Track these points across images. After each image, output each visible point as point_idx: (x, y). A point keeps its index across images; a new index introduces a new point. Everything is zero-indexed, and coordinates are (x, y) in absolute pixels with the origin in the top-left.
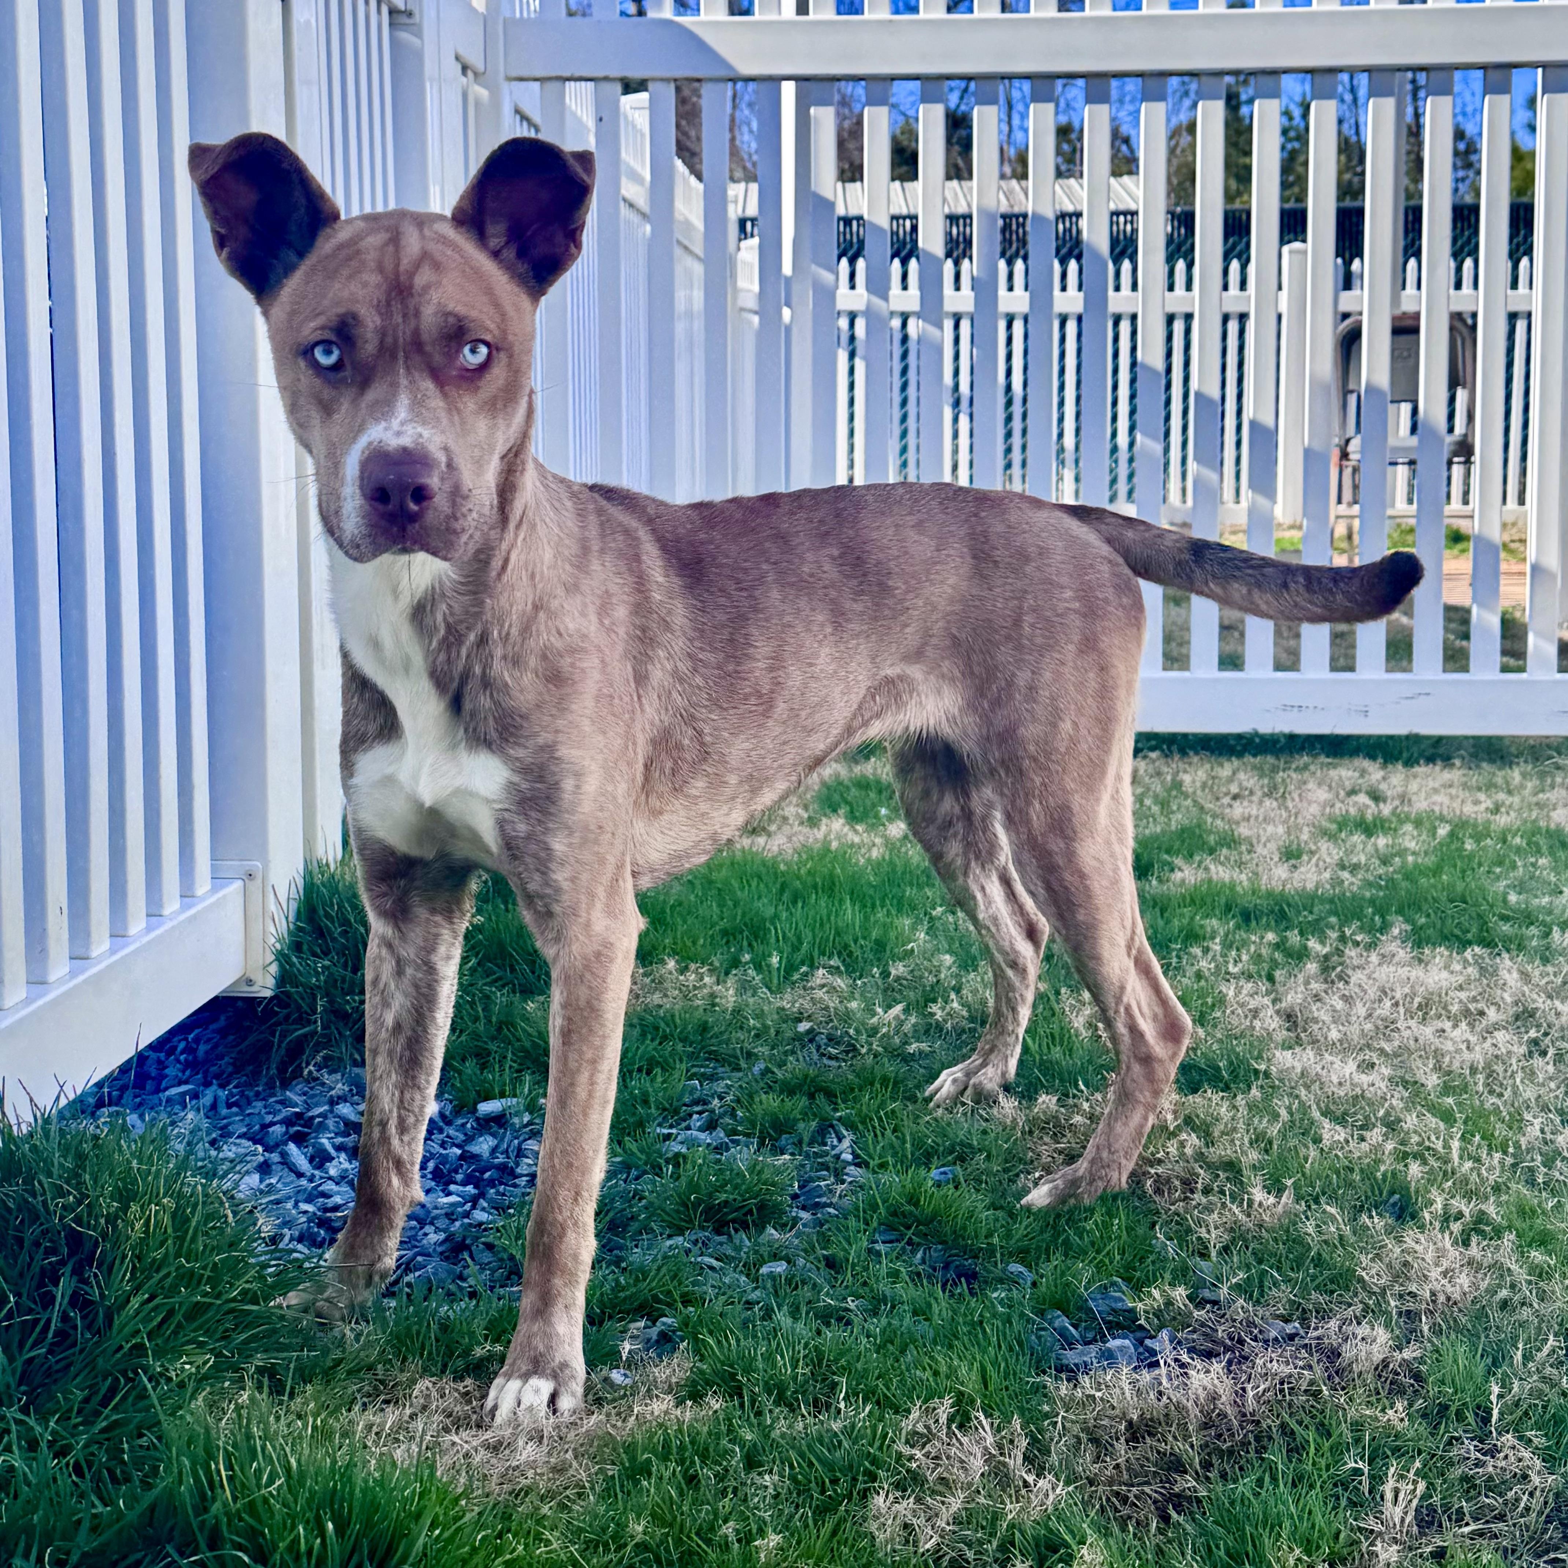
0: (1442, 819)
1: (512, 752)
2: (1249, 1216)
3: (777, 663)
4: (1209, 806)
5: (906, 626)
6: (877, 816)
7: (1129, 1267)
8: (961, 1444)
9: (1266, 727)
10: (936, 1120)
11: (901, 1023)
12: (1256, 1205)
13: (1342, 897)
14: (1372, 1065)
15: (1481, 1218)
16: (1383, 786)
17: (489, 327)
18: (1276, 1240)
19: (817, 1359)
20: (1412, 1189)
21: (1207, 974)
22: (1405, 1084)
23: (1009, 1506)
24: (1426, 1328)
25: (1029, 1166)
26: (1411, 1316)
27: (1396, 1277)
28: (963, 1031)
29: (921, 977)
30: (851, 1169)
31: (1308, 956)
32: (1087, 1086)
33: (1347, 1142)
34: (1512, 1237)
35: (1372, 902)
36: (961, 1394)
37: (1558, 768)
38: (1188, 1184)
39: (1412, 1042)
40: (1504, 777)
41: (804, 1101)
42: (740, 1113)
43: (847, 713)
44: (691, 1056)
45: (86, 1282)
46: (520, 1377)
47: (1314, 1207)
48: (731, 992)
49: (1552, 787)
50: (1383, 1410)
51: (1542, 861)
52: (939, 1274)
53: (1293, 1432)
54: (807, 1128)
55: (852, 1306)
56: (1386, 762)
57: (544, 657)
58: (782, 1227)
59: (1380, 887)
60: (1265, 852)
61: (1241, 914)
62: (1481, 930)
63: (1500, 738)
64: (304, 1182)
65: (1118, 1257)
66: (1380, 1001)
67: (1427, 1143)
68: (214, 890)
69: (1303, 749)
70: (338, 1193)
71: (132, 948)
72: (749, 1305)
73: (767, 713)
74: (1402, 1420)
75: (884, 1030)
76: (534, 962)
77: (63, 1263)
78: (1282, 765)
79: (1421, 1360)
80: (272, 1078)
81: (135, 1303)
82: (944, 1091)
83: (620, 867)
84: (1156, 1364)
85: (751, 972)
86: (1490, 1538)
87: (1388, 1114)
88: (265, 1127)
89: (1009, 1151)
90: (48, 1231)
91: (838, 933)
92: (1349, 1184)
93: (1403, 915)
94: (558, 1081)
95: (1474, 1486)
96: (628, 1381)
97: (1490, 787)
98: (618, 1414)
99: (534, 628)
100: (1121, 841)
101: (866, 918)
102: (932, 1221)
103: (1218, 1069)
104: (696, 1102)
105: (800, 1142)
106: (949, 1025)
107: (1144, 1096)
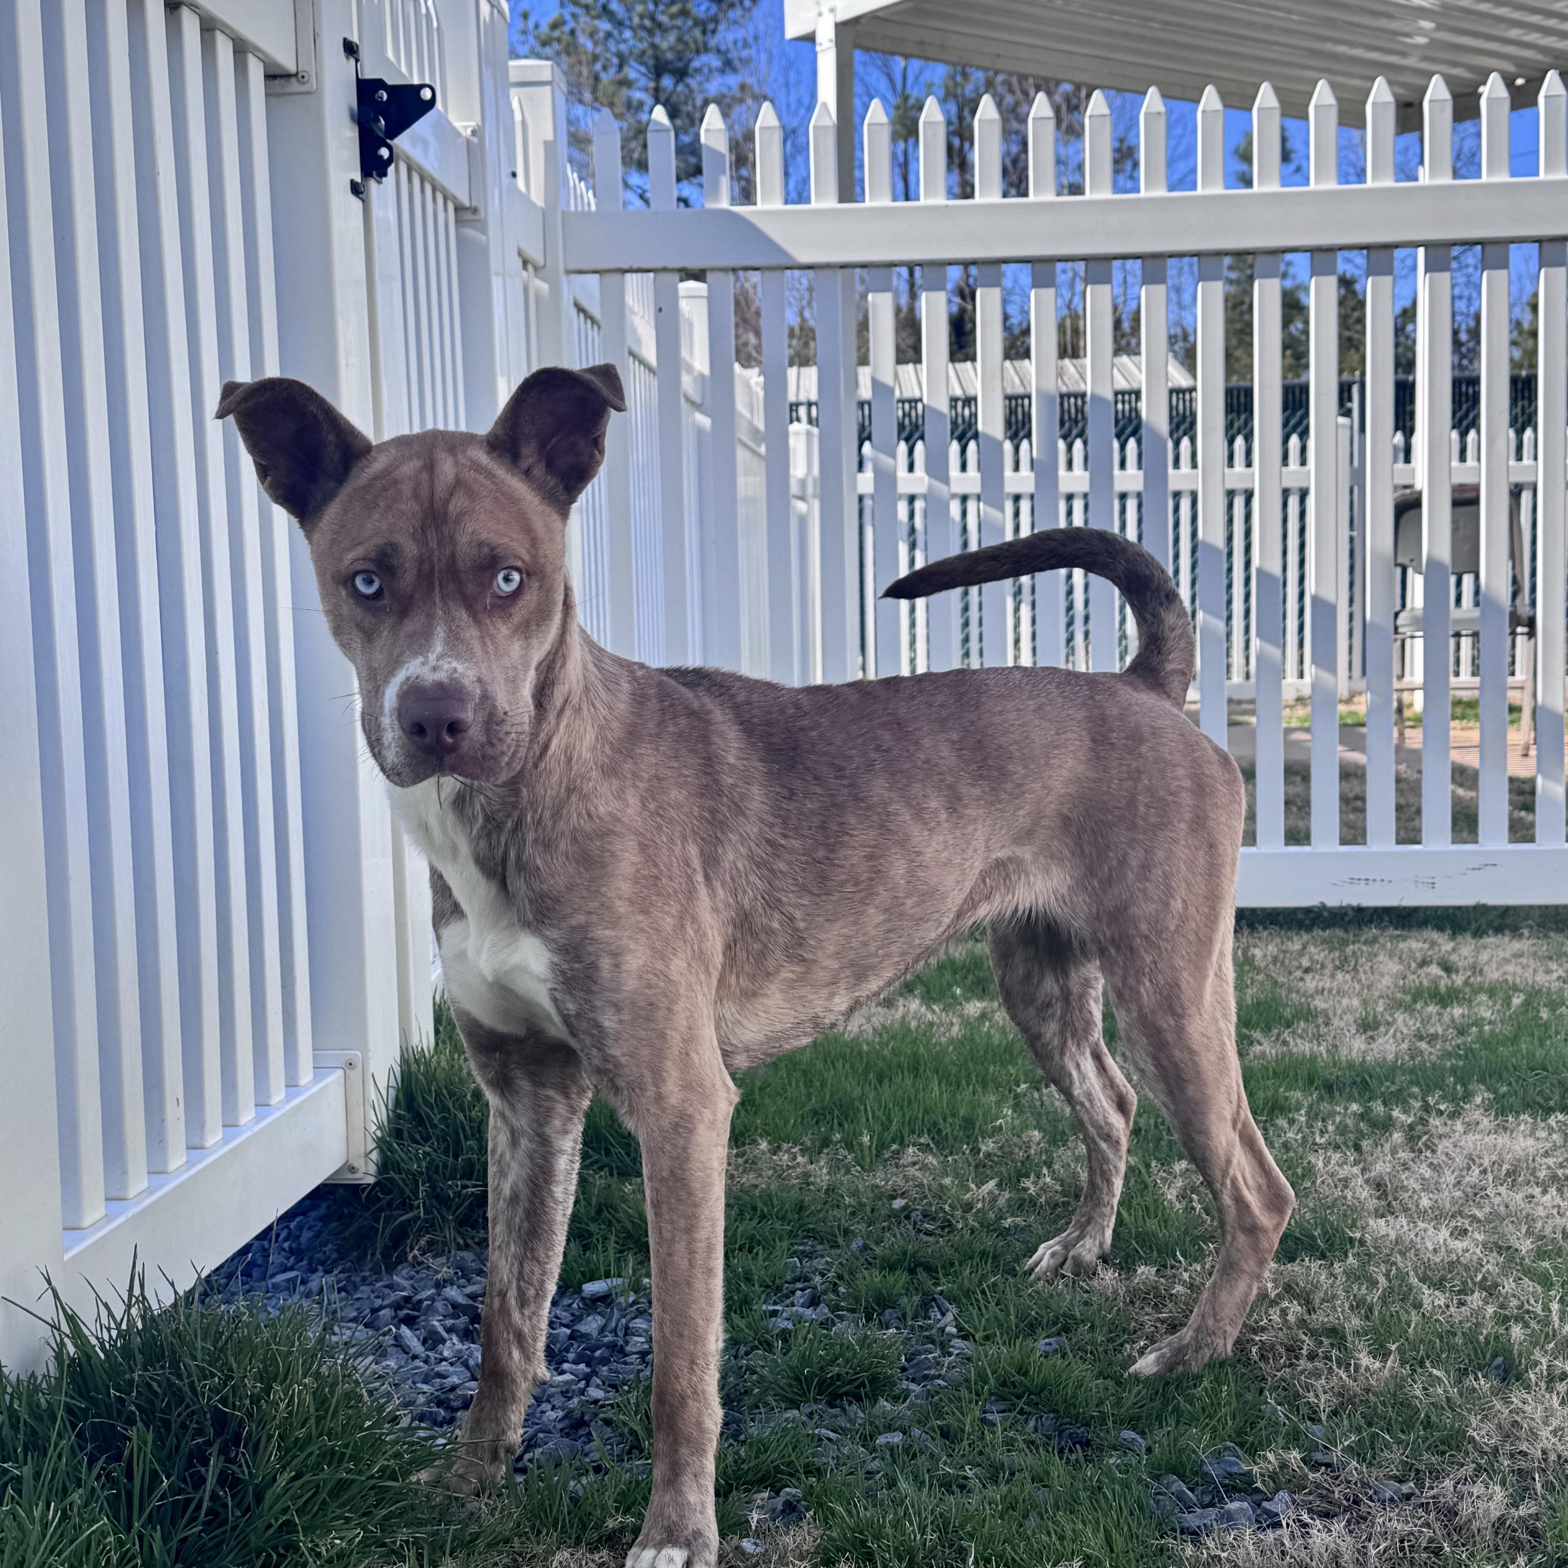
0: (1515, 989)
2: (1355, 1380)
4: (1281, 979)
6: (953, 996)
7: (1240, 1432)
9: (1333, 900)
10: (1037, 1292)
11: (994, 1199)
12: (1362, 1370)
13: (1423, 1067)
14: (1466, 1231)
16: (1454, 958)
18: (1384, 1404)
19: (943, 1525)
20: (1515, 1352)
21: (1295, 1145)
22: (1500, 1249)
24: (1538, 1486)
25: (1133, 1335)
26: (1523, 1474)
27: (1506, 1436)
28: (1057, 1205)
29: (1011, 1153)
30: (957, 1342)
31: (1393, 1125)
32: (1184, 1256)
33: (1448, 1307)
35: (1454, 1071)
36: (1088, 1557)
38: (1293, 1350)
39: (1502, 1208)
41: (905, 1277)
42: (842, 1289)
44: (790, 1234)
45: (233, 1461)
46: (655, 1546)
47: (1419, 1370)
48: (825, 1171)
50: (1504, 1565)
52: (1055, 1442)
54: (910, 1303)
55: (970, 1474)
56: (1454, 934)
57: (574, 840)
58: (895, 1399)
59: (1460, 1056)
60: (1342, 1024)
61: (1324, 1086)
62: (1563, 1098)
64: (418, 1363)
65: (1230, 1423)
66: (1469, 1168)
67: (1527, 1306)
68: (317, 1079)
69: (1371, 921)
70: (455, 1373)
71: (244, 1137)
72: (870, 1474)
75: (980, 1205)
76: (628, 1145)
77: (209, 1444)
78: (1351, 938)
79: (1537, 1517)
80: (377, 1263)
81: (282, 1480)
82: (1044, 1263)
84: (1278, 1525)
85: (843, 1152)
87: (1484, 1278)
88: (375, 1311)
89: (1112, 1322)
90: (193, 1413)
91: (926, 1112)
92: (1452, 1348)
93: (1484, 1084)
96: (759, 1550)
97: (1559, 956)
99: (565, 812)
100: (1225, 1016)
101: (954, 1096)
102: (1041, 1391)
103: (1313, 1238)
104: (796, 1280)
105: (904, 1316)
106: (1043, 1199)
107: (1250, 1265)
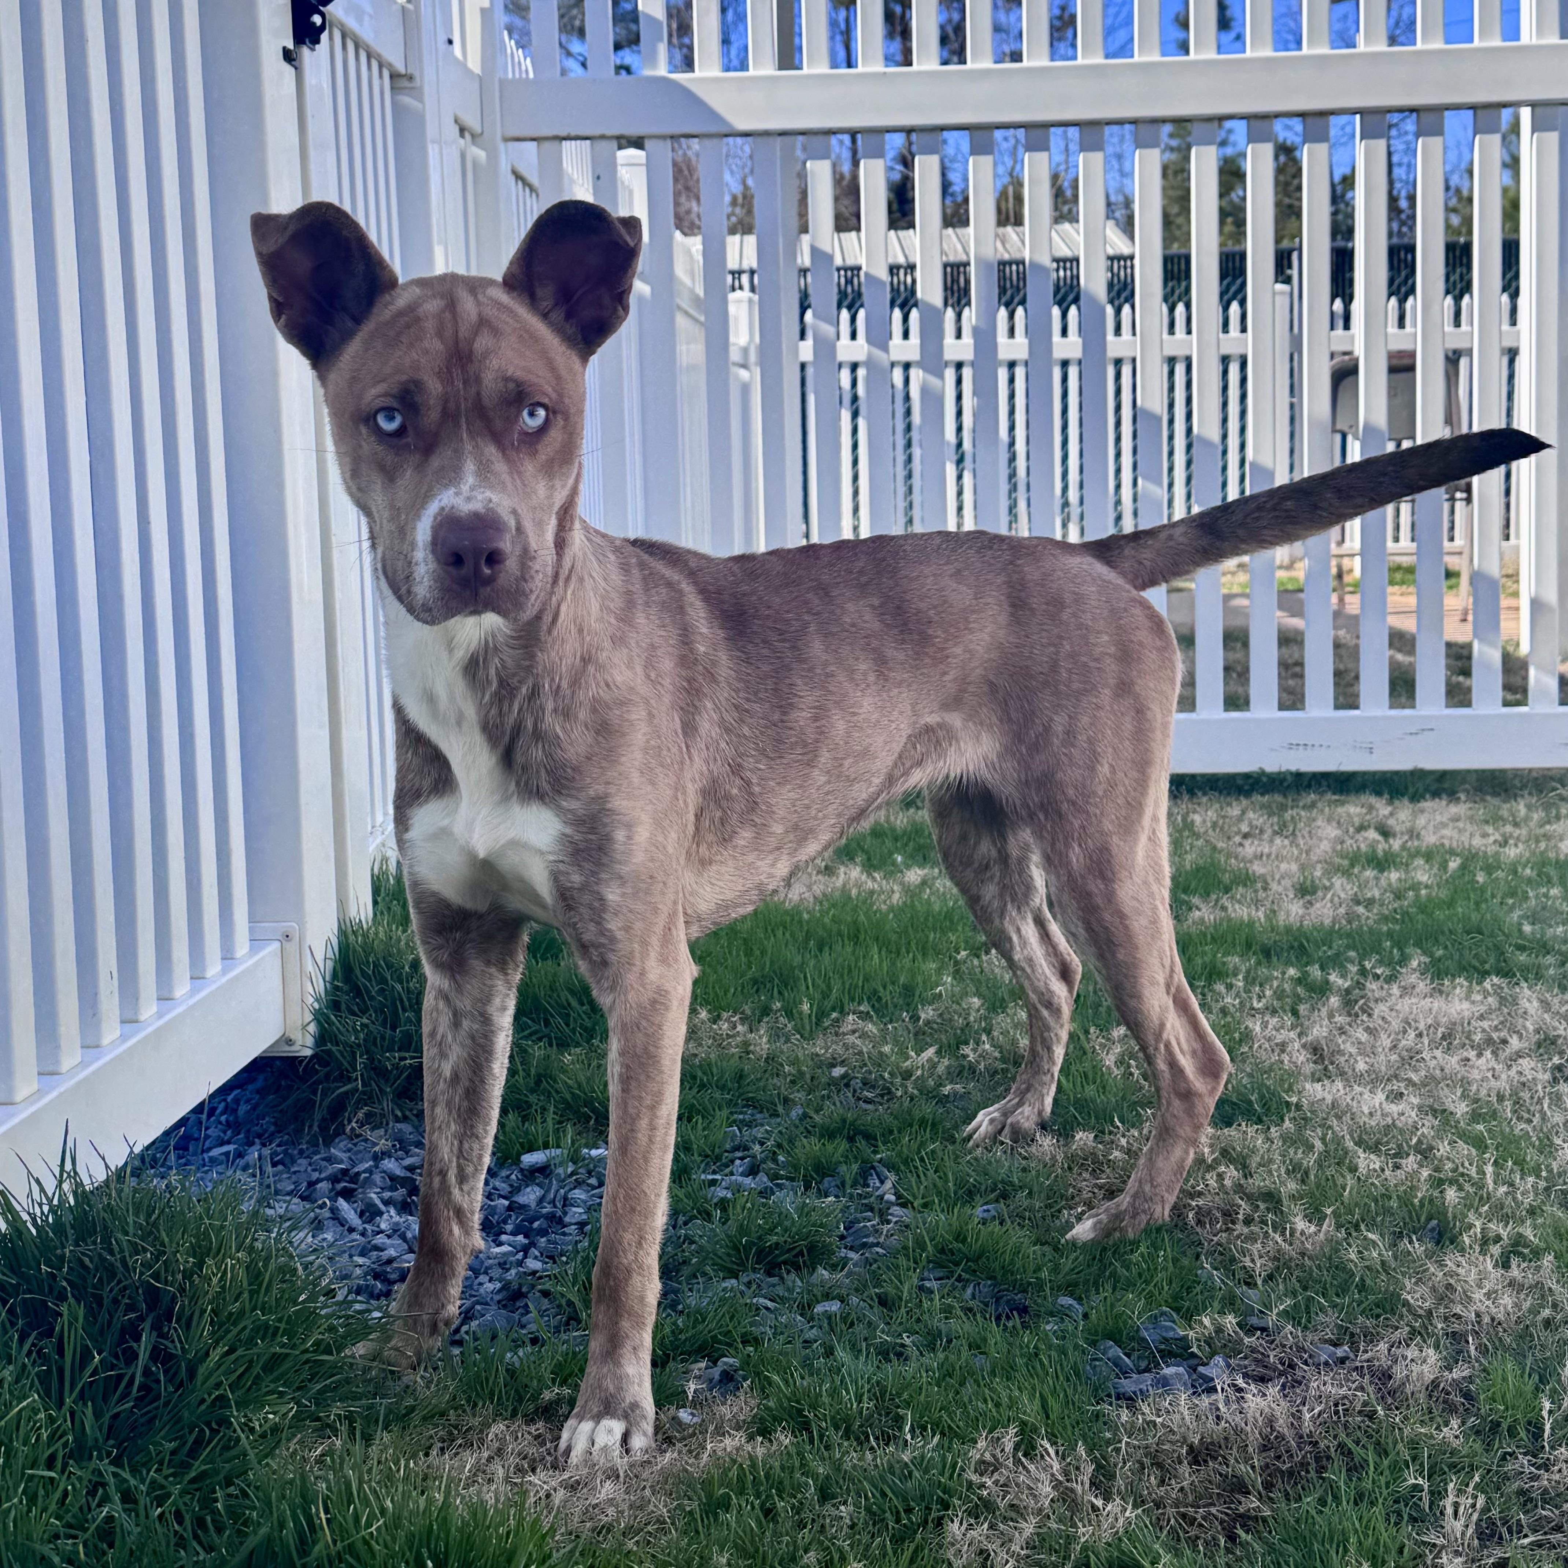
0: (1452, 852)
1: (564, 804)
2: (1291, 1244)
3: (820, 714)
4: (1220, 845)
5: (945, 673)
6: (894, 863)
7: (1176, 1297)
8: (1028, 1472)
9: (1272, 765)
10: (976, 1159)
11: (934, 1066)
12: (1298, 1234)
13: (1359, 931)
14: (1401, 1095)
15: (1518, 1241)
16: (1391, 822)
17: (547, 390)
18: (1319, 1267)
19: (880, 1394)
20: (1450, 1215)
21: (1232, 1010)
22: (1435, 1112)
23: (1082, 1530)
24: (1472, 1349)
25: (1070, 1201)
26: (1458, 1338)
27: (1440, 1299)
28: (996, 1072)
29: (951, 1020)
30: (896, 1210)
31: (1330, 990)
32: (1123, 1123)
33: (1383, 1170)
34: (1551, 1258)
35: (1390, 934)
36: (1024, 1423)
37: (1562, 799)
38: (1229, 1215)
39: (1438, 1072)
40: (1510, 810)
41: (844, 1145)
42: (781, 1158)
43: (889, 761)
44: (730, 1103)
45: (165, 1336)
46: (592, 1418)
47: (1354, 1234)
48: (764, 1040)
49: (1558, 818)
50: (1438, 1428)
51: (1555, 892)
52: (992, 1309)
53: (1350, 1452)
54: (849, 1171)
55: (908, 1341)
56: (1392, 798)
57: (594, 710)
58: (833, 1268)
59: (1397, 920)
60: (1280, 889)
61: (1263, 951)
62: (1498, 961)
63: (1503, 771)
64: (355, 1236)
65: (1166, 1288)
66: (1405, 1032)
67: (1461, 1169)
68: (253, 951)
69: (1309, 786)
70: (393, 1246)
71: (180, 1010)
72: (807, 1343)
73: (810, 764)
74: (1457, 1437)
75: (919, 1073)
76: (568, 1015)
77: (142, 1319)
78: (1290, 803)
79: (1470, 1379)
80: (315, 1135)
81: (215, 1356)
82: (982, 1129)
83: (673, 915)
84: (1213, 1390)
85: (783, 1020)
86: (1549, 1549)
87: (1420, 1142)
88: (311, 1184)
89: (1050, 1188)
90: (125, 1288)
91: (866, 979)
92: (1387, 1211)
93: (1421, 948)
94: (619, 1127)
95: (1531, 1500)
96: (695, 1420)
97: (1495, 820)
98: (690, 1452)
100: (1158, 880)
101: (894, 964)
102: (980, 1257)
103: (1250, 1102)
104: (736, 1149)
105: (843, 1184)
106: (982, 1066)
107: (1185, 1131)
